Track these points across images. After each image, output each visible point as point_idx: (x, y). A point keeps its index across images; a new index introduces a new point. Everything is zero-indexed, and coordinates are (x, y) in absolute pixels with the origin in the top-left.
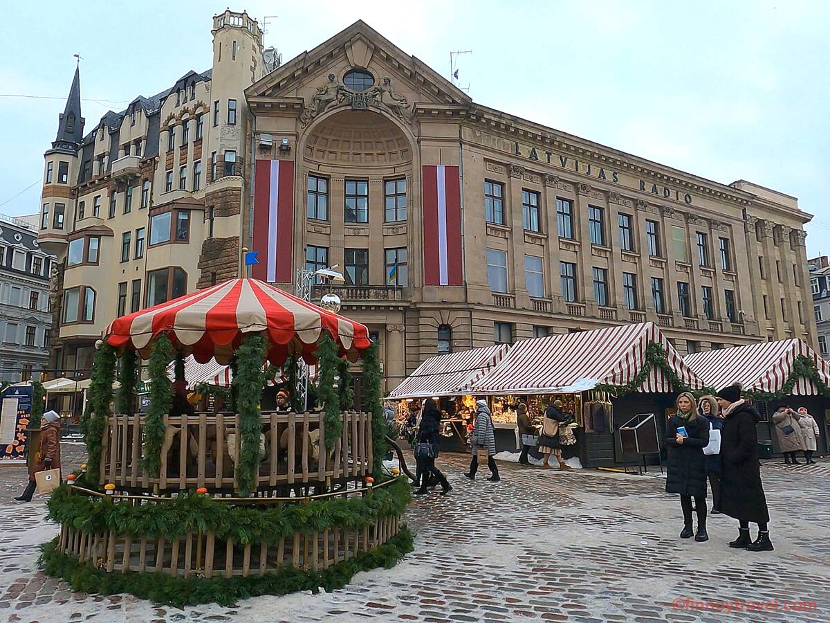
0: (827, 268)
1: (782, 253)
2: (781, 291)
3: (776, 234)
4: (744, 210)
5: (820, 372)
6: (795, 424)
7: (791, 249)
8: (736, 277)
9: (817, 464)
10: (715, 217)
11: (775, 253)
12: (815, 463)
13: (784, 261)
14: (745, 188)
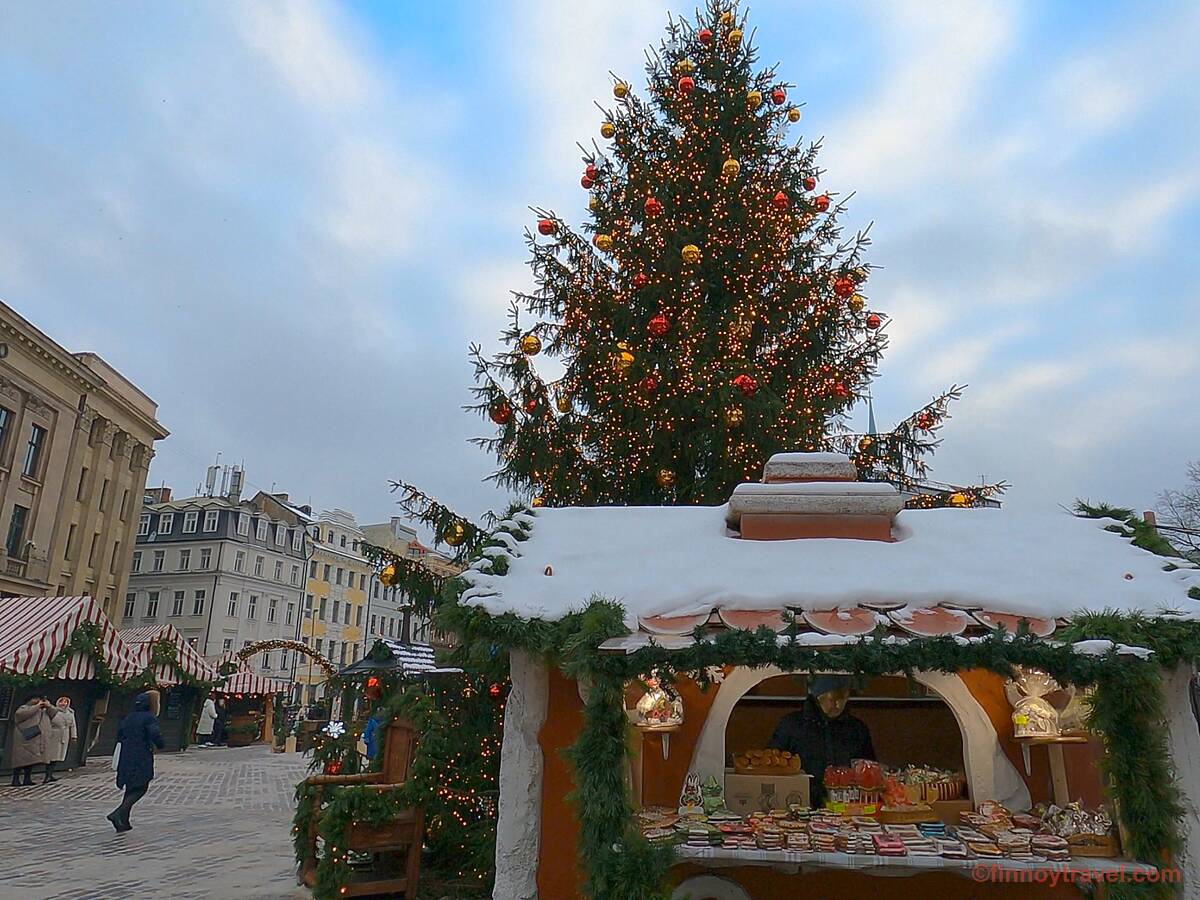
0: (165, 504)
1: (116, 471)
2: (99, 522)
3: (116, 445)
4: (84, 397)
5: (106, 648)
6: (45, 724)
7: (130, 469)
8: (40, 489)
9: (58, 782)
10: (38, 393)
11: (106, 469)
12: (55, 780)
13: (115, 482)
14: (95, 367)
